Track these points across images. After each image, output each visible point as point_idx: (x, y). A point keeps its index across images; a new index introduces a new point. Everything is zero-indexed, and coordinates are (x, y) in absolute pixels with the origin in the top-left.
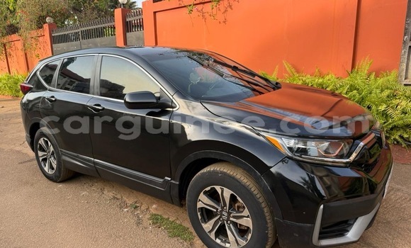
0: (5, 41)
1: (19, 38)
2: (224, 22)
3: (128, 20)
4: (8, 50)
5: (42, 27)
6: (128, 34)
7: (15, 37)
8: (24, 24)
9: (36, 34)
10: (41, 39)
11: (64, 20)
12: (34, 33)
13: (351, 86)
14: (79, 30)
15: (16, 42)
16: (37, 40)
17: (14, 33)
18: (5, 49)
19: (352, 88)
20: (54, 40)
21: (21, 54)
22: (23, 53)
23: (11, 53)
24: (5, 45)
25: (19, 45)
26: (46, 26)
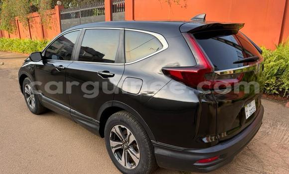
0: (28, 17)
1: (37, 15)
2: (185, 7)
3: (114, 4)
4: (30, 23)
5: (53, 8)
6: (113, 14)
7: (35, 14)
8: (42, 5)
9: (50, 12)
10: (53, 16)
11: (69, 4)
12: (49, 12)
13: (279, 56)
14: (79, 11)
15: (36, 17)
16: (51, 17)
17: (35, 11)
18: (29, 23)
19: (279, 58)
20: (62, 17)
21: (39, 26)
22: (40, 26)
23: (33, 25)
24: (28, 20)
25: (38, 20)
26: (57, 7)
